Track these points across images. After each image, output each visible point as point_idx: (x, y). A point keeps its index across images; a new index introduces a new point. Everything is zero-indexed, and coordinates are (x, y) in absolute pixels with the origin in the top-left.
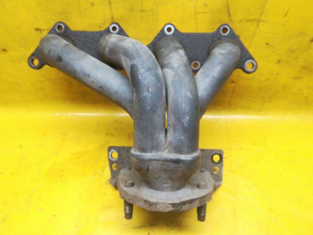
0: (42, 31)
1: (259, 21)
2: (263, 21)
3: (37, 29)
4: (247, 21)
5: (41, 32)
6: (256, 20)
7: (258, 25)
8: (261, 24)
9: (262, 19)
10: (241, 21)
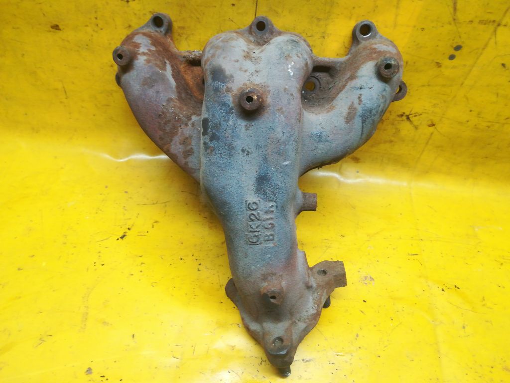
1: (499, 25)
2: (505, 25)
6: (494, 21)
7: (495, 31)
8: (500, 29)
9: (504, 22)
10: (471, 22)
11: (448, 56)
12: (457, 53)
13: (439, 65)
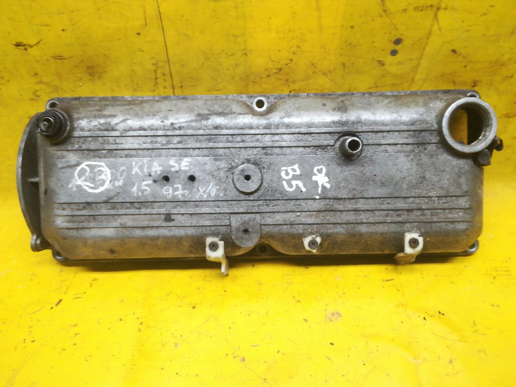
0: (28, 48)
1: (438, 9)
2: (446, 8)
3: (18, 45)
4: (416, 9)
5: (26, 49)
6: (431, 6)
7: (436, 16)
8: (441, 14)
9: (443, 5)
10: (405, 10)
11: (389, 52)
12: (397, 47)
13: (381, 63)
